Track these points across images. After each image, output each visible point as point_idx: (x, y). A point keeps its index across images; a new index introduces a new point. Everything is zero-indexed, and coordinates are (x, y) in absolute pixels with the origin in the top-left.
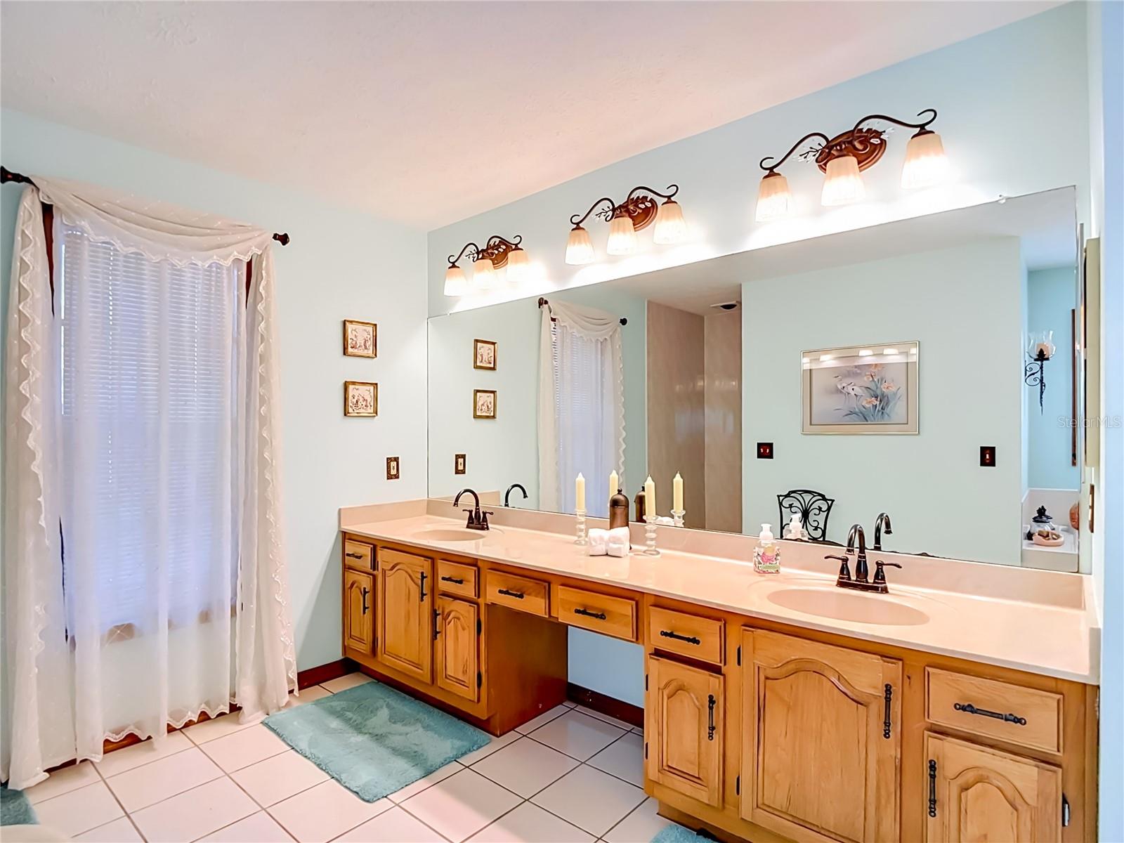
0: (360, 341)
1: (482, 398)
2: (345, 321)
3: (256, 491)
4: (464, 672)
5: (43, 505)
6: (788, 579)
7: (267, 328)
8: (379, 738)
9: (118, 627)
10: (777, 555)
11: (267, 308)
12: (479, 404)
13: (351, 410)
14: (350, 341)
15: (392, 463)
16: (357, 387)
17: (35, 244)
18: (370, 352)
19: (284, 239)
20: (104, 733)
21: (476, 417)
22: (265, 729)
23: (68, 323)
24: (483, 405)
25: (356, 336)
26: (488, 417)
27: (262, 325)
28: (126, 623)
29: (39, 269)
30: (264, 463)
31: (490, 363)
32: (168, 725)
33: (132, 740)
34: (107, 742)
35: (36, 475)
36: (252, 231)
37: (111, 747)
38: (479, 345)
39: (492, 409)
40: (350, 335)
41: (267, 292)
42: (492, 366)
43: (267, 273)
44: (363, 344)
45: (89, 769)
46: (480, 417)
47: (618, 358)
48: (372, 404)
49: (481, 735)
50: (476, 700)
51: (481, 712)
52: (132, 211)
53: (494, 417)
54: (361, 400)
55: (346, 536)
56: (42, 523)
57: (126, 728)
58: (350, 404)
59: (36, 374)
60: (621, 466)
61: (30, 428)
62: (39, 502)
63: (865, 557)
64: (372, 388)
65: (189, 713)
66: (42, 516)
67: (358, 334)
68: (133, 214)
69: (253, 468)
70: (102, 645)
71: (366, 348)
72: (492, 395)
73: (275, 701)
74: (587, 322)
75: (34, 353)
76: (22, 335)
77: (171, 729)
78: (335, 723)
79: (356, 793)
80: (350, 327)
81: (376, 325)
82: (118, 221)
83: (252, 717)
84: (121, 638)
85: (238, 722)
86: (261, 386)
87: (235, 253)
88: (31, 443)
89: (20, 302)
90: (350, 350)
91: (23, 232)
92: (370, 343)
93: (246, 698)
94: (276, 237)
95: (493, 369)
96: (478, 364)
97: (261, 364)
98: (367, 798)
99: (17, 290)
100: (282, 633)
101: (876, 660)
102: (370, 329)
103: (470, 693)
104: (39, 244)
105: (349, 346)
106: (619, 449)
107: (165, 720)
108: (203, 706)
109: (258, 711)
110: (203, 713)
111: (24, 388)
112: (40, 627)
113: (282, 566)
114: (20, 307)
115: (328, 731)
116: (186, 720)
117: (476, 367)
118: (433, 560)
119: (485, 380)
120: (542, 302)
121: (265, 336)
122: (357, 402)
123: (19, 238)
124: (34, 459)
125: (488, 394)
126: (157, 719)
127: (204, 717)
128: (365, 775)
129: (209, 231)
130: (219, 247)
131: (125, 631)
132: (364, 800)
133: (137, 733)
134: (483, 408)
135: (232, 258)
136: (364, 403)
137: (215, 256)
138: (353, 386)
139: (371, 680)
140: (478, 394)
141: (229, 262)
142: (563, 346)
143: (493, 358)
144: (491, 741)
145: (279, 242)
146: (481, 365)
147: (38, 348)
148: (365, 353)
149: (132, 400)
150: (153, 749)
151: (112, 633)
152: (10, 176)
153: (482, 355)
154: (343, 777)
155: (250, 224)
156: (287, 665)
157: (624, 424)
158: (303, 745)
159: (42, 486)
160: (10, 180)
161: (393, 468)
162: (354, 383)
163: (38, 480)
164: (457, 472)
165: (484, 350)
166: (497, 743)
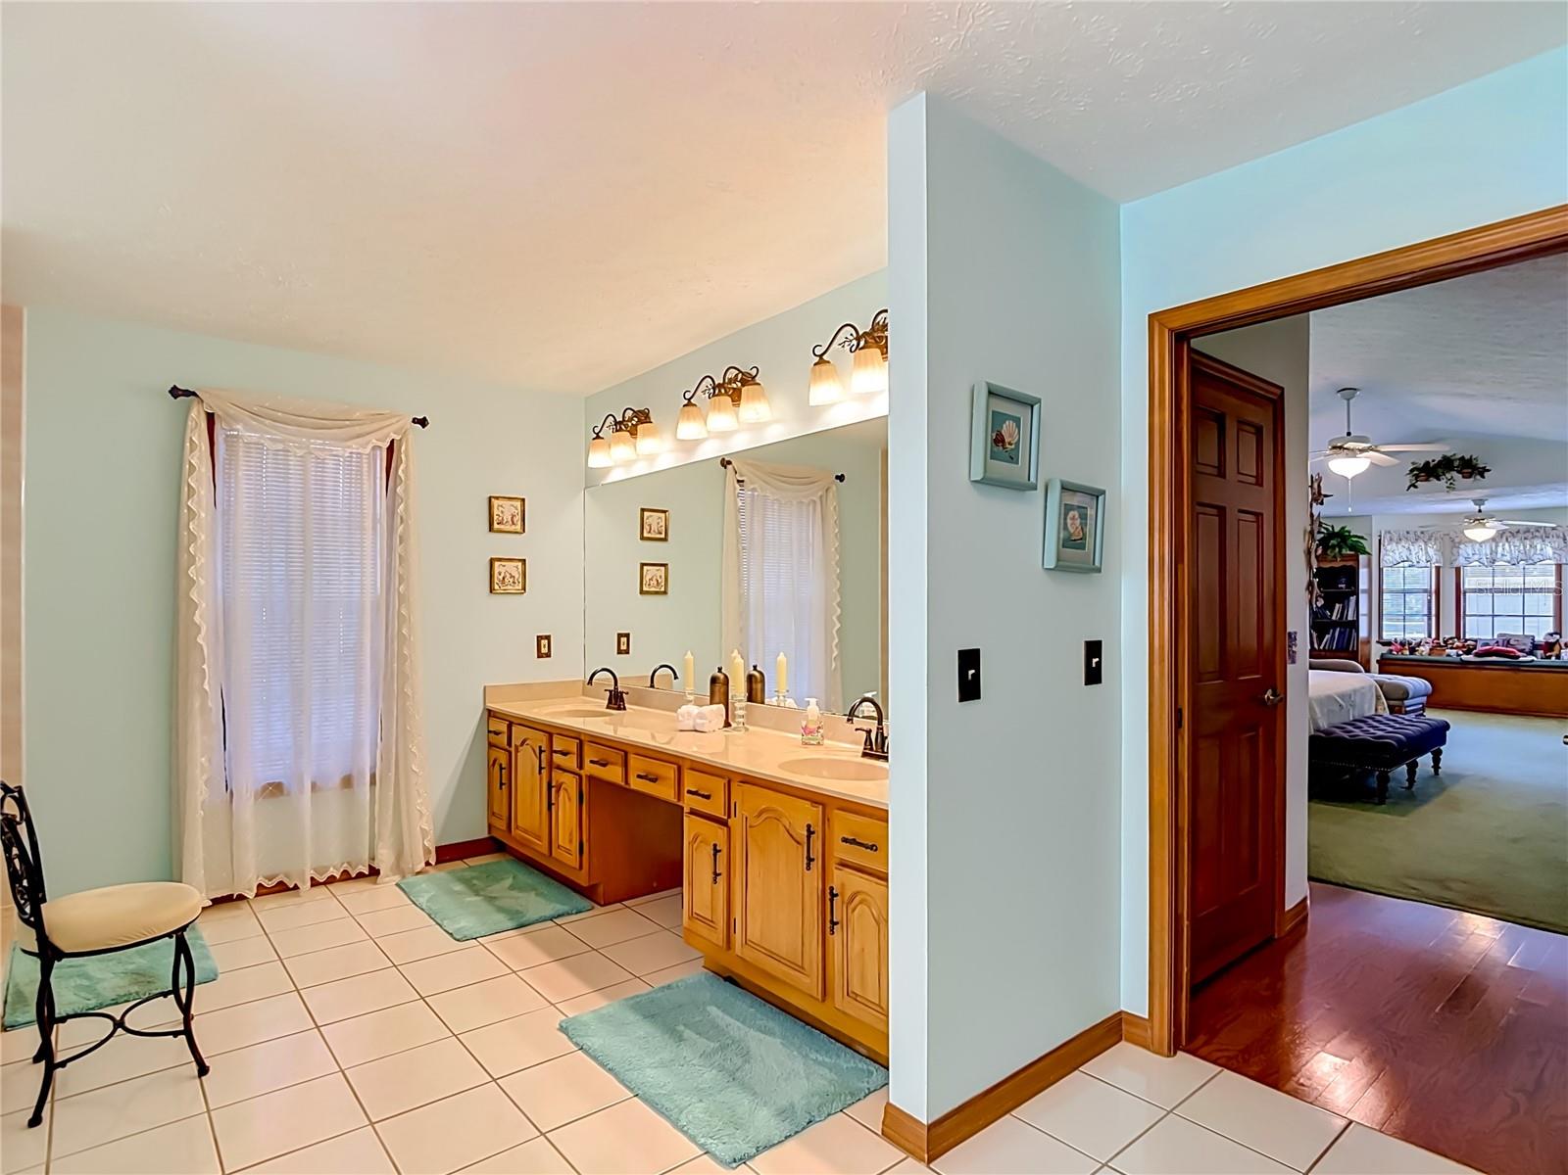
0: (507, 517)
1: (649, 571)
2: (490, 498)
3: (395, 665)
4: (571, 841)
5: (207, 671)
6: (829, 750)
7: (406, 509)
8: (491, 899)
9: (270, 784)
10: (819, 728)
11: (406, 491)
12: (646, 579)
13: (496, 587)
14: (495, 517)
15: (543, 641)
16: (503, 563)
17: (201, 448)
18: (518, 528)
19: (423, 422)
20: (258, 877)
21: (642, 592)
22: (397, 889)
23: (225, 513)
24: (651, 579)
25: (502, 512)
26: (657, 593)
27: (402, 506)
28: (277, 781)
29: (203, 470)
30: (402, 639)
31: (661, 533)
32: (312, 879)
33: (282, 888)
34: (260, 886)
35: (201, 645)
36: (389, 418)
37: (265, 891)
38: (646, 514)
39: (663, 584)
40: (496, 512)
41: (406, 476)
42: (663, 536)
43: (406, 456)
44: (510, 519)
45: (244, 904)
46: (648, 593)
47: (832, 522)
48: (520, 580)
49: (583, 902)
50: (578, 867)
51: (582, 880)
52: (278, 411)
53: (665, 593)
54: (508, 576)
55: (491, 714)
56: (206, 687)
57: (277, 875)
58: (496, 581)
59: (201, 561)
60: (835, 649)
61: (196, 606)
62: (204, 669)
63: (882, 729)
64: (520, 564)
65: (332, 869)
66: (206, 681)
67: (506, 510)
68: (280, 414)
69: (393, 642)
70: (256, 799)
71: (513, 523)
72: (663, 568)
73: (410, 866)
74: (783, 482)
75: (199, 542)
76: (191, 527)
77: (314, 883)
78: (459, 887)
79: (451, 934)
80: (495, 503)
81: (523, 500)
82: (267, 422)
83: (388, 880)
84: (272, 795)
85: (375, 883)
86: (400, 564)
87: (374, 441)
88: (197, 619)
89: (189, 499)
90: (496, 526)
91: (191, 438)
92: (518, 518)
93: (385, 860)
94: (415, 421)
95: (665, 540)
96: (645, 535)
97: (401, 543)
98: (458, 937)
99: (186, 489)
100: (419, 801)
101: (807, 804)
102: (518, 504)
103: (572, 860)
104: (203, 448)
105: (495, 523)
106: (832, 629)
107: (309, 873)
108: (345, 865)
109: (394, 875)
110: (345, 872)
111: (192, 572)
112: (205, 777)
113: (420, 738)
114: (189, 503)
115: (452, 893)
116: (328, 874)
117: (643, 538)
118: (551, 735)
119: (654, 552)
120: (725, 463)
121: (404, 517)
122: (504, 578)
123: (188, 444)
124: (199, 632)
125: (658, 568)
126: (303, 873)
127: (346, 877)
128: (465, 923)
129: (347, 423)
130: (358, 437)
131: (275, 789)
132: (455, 939)
133: (286, 881)
134: (652, 583)
135: (370, 447)
136: (511, 580)
137: (354, 445)
138: (499, 563)
139: (511, 857)
140: (645, 568)
141: (368, 450)
142: (752, 510)
143: (663, 528)
144: (593, 908)
145: (419, 426)
146: (649, 535)
147: (203, 537)
148: (513, 528)
149: (282, 580)
150: (299, 896)
151: (265, 788)
152: (180, 393)
153: (650, 526)
154: (445, 923)
155: (388, 412)
156: (425, 835)
157: (839, 599)
158: (422, 900)
159: (206, 657)
160: (180, 396)
161: (543, 647)
162: (500, 560)
163: (202, 649)
164: (620, 652)
165: (653, 519)
166: (599, 910)
